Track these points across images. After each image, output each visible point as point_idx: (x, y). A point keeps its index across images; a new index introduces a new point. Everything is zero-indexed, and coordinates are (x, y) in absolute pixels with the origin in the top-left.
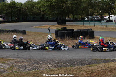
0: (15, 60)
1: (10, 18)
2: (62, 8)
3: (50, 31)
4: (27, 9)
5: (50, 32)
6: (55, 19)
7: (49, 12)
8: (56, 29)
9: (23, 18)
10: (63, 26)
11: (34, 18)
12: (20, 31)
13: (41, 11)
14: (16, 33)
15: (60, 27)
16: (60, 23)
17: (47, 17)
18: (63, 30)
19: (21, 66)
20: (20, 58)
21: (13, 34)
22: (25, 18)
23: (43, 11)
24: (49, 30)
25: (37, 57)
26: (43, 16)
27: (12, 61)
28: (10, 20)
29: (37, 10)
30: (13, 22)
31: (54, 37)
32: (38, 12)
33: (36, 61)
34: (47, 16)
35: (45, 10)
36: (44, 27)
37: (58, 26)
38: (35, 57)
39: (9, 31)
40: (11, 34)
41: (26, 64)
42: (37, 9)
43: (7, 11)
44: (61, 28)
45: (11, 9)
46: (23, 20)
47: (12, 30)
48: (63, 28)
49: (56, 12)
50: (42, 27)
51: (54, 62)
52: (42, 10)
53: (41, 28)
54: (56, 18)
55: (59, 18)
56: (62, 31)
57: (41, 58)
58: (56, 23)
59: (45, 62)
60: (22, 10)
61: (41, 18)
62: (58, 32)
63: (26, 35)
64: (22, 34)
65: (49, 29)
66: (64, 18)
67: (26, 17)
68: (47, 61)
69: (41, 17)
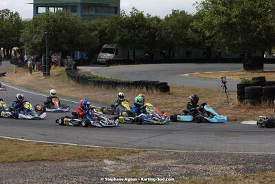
0: (143, 154)
1: (131, 53)
2: (255, 31)
3: (225, 86)
4: (170, 33)
5: (226, 88)
6: (237, 56)
7: (223, 41)
8: (240, 82)
9: (161, 53)
10: (257, 75)
11: (188, 53)
12: (153, 85)
13: (204, 36)
14: (144, 89)
15: (250, 76)
16: (249, 65)
17: (219, 52)
18: (257, 84)
19: (158, 167)
20: (153, 148)
21: (137, 90)
22: (166, 54)
23: (210, 37)
24: (224, 83)
25: (194, 146)
26: (209, 48)
27: (136, 156)
28: (132, 58)
29: (195, 36)
30: (138, 64)
31: (237, 100)
32: (197, 38)
33: (194, 155)
34: (220, 50)
35: (214, 36)
36: (212, 76)
37: (245, 73)
38: (191, 146)
39: (128, 85)
40: (133, 90)
41: (169, 162)
42: (196, 31)
43: (124, 36)
44: (253, 79)
45: (133, 31)
46: (162, 58)
47: (136, 82)
48: (258, 78)
49: (240, 40)
50: (208, 76)
51: (236, 160)
52: (207, 34)
53: (206, 78)
54: (241, 55)
55: (246, 55)
56: (254, 84)
57: (204, 150)
58: (241, 65)
59: (215, 159)
60: (161, 34)
61: (204, 53)
62: (246, 88)
63: (170, 94)
64: (158, 92)
65: (224, 79)
66: (258, 53)
67: (169, 51)
68: (218, 156)
69: (205, 50)
